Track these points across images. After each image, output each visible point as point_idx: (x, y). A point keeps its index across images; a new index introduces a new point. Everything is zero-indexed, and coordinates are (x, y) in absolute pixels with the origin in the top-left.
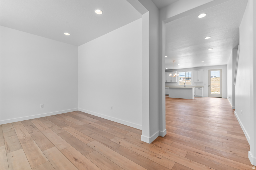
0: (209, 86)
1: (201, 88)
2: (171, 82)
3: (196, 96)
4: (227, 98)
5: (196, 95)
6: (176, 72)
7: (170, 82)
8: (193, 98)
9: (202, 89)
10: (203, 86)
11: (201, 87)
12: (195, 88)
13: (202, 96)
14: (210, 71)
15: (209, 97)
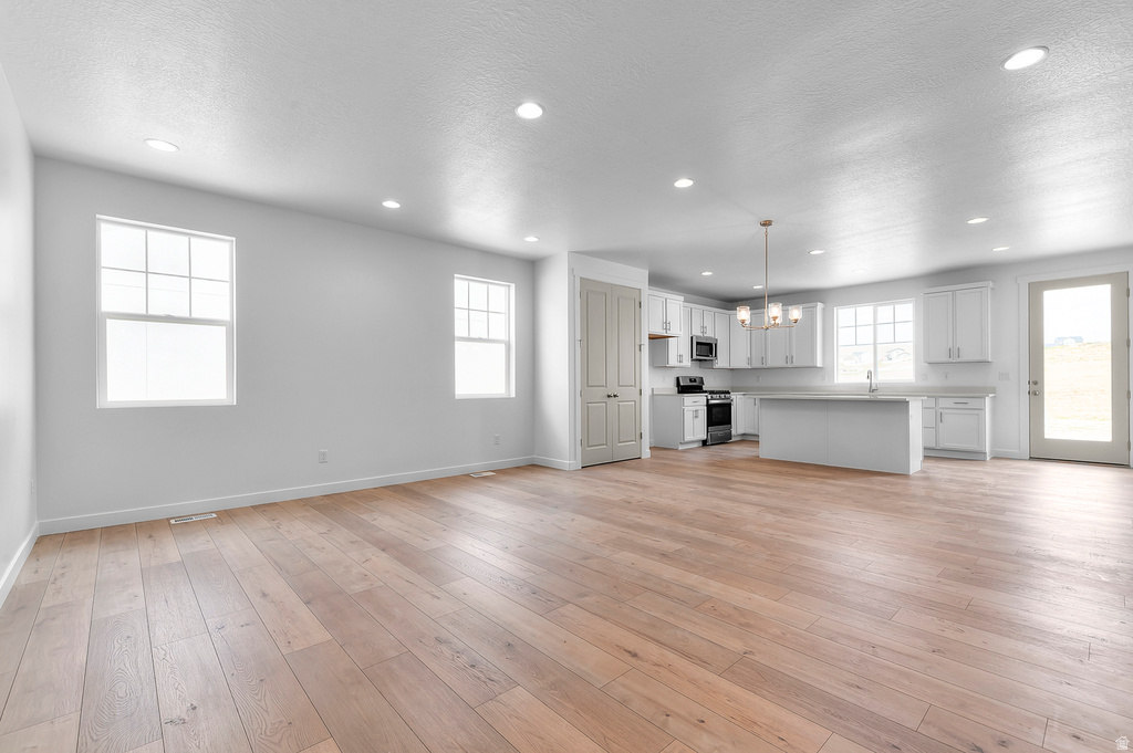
0: (1034, 388)
1: (973, 403)
2: (789, 365)
3: (934, 454)
5: (941, 446)
6: (820, 306)
7: (782, 364)
8: (916, 464)
9: (983, 409)
10: (993, 390)
11: (978, 393)
12: (936, 398)
13: (985, 453)
14: (1035, 291)
15: (1031, 458)
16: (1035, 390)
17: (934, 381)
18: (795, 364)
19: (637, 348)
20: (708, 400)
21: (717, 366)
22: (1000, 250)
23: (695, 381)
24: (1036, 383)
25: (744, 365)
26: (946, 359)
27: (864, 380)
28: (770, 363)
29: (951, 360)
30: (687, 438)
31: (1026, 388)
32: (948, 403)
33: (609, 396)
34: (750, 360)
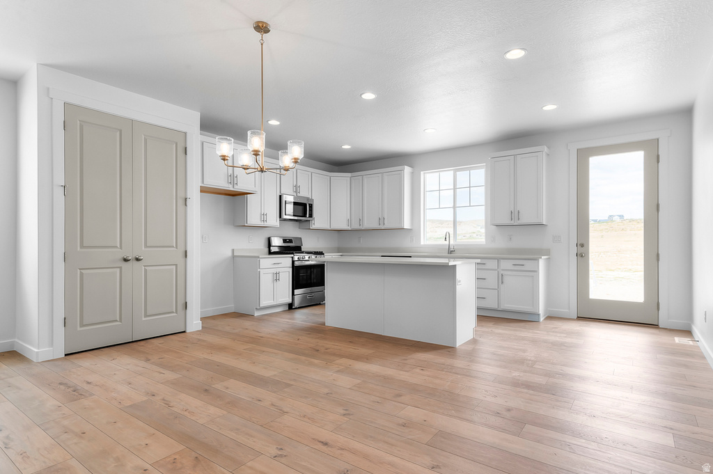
0: (581, 250)
1: (529, 265)
4: (688, 332)
5: (502, 307)
7: (376, 226)
9: (536, 271)
10: (547, 252)
11: (532, 255)
12: (498, 259)
13: (539, 315)
14: (583, 156)
15: (580, 318)
16: (582, 253)
17: (501, 243)
18: (387, 225)
19: (181, 202)
20: (293, 262)
21: (313, 227)
22: (550, 111)
23: (290, 241)
24: (582, 246)
25: (344, 226)
26: (508, 222)
27: (443, 242)
28: (367, 224)
29: (512, 223)
30: (264, 303)
31: (574, 250)
32: (506, 265)
33: (126, 260)
34: (349, 221)
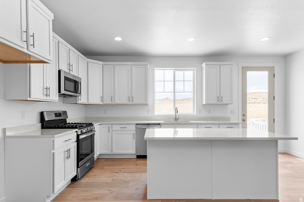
1: (235, 127)
10: (229, 119)
16: (244, 118)
17: (204, 114)
18: (135, 102)
20: (78, 136)
21: (79, 102)
23: (60, 114)
24: (244, 115)
28: (117, 101)
29: (218, 103)
34: (102, 99)
